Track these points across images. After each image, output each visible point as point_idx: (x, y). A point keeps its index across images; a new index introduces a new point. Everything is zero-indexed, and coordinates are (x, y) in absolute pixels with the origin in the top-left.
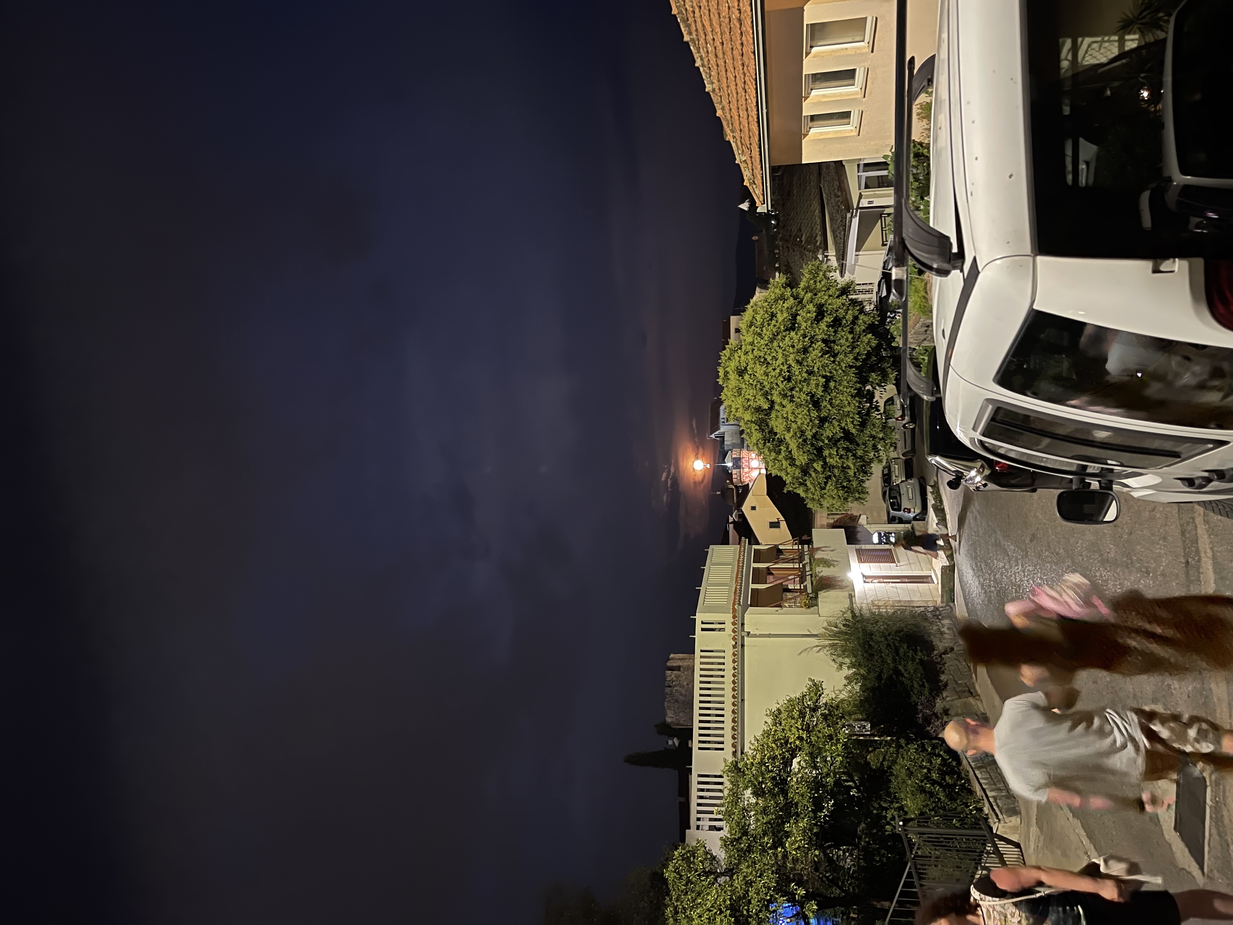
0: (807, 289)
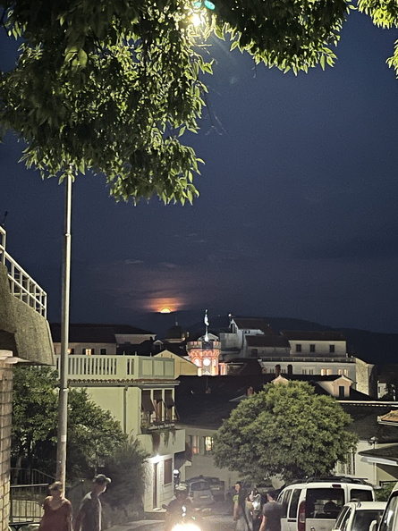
0: (343, 436)
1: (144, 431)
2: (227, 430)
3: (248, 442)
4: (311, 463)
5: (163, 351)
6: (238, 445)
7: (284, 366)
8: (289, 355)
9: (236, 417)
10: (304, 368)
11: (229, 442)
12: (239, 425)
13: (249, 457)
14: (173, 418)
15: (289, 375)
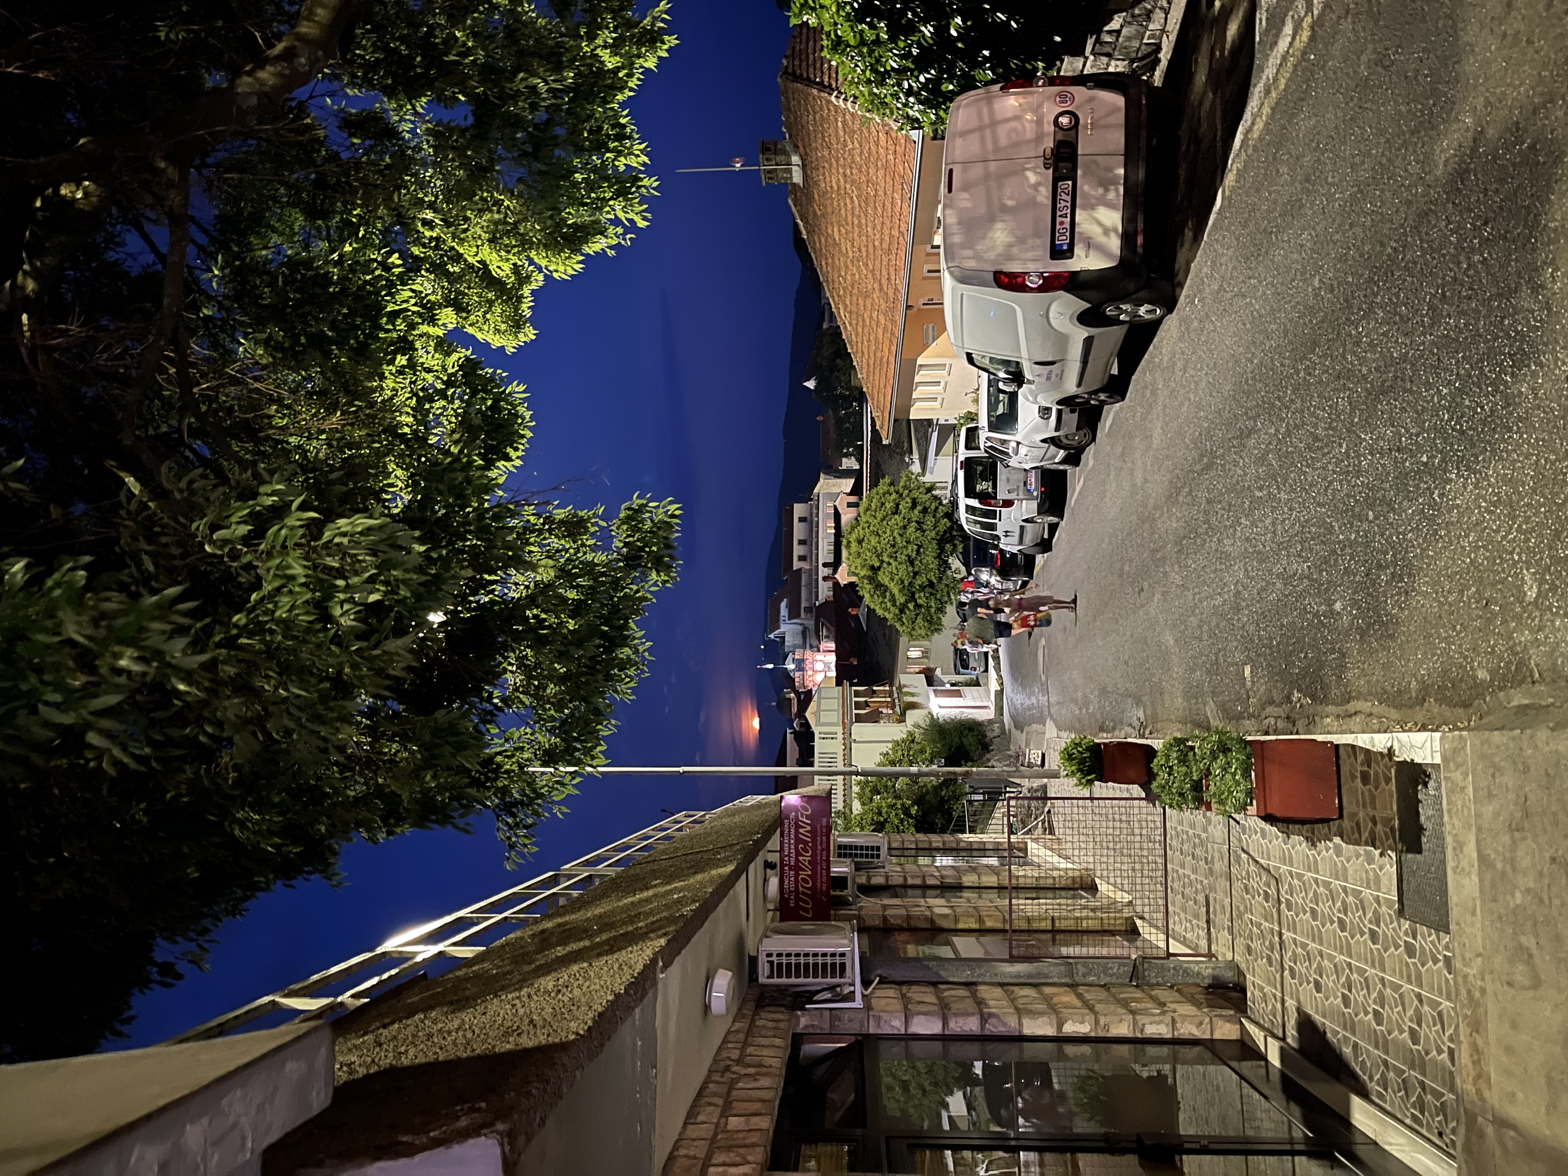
0: (905, 487)
1: (902, 719)
2: (900, 619)
3: (913, 594)
4: (937, 522)
5: (806, 719)
6: (918, 606)
7: (823, 572)
8: (811, 570)
9: (886, 609)
10: (826, 552)
11: (913, 616)
12: (894, 605)
13: (931, 594)
14: (887, 688)
15: (836, 564)
